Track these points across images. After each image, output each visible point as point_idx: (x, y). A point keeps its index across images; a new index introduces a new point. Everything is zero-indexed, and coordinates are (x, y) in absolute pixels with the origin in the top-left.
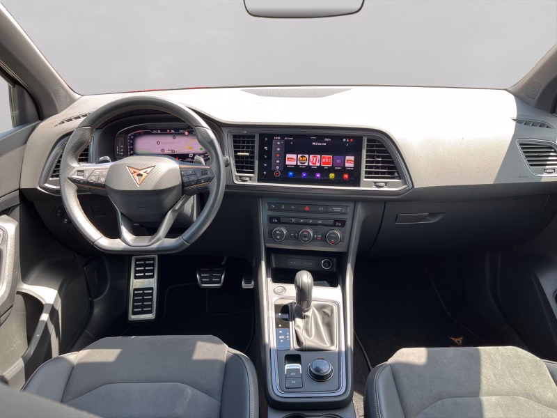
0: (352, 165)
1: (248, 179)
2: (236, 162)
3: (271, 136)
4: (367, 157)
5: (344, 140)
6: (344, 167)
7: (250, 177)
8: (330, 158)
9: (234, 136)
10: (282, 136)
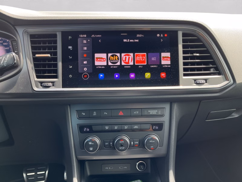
0: (169, 62)
1: (50, 84)
2: (36, 66)
3: (75, 35)
4: (184, 52)
5: (158, 35)
6: (160, 65)
7: (53, 82)
8: (144, 55)
9: (32, 36)
10: (89, 33)
